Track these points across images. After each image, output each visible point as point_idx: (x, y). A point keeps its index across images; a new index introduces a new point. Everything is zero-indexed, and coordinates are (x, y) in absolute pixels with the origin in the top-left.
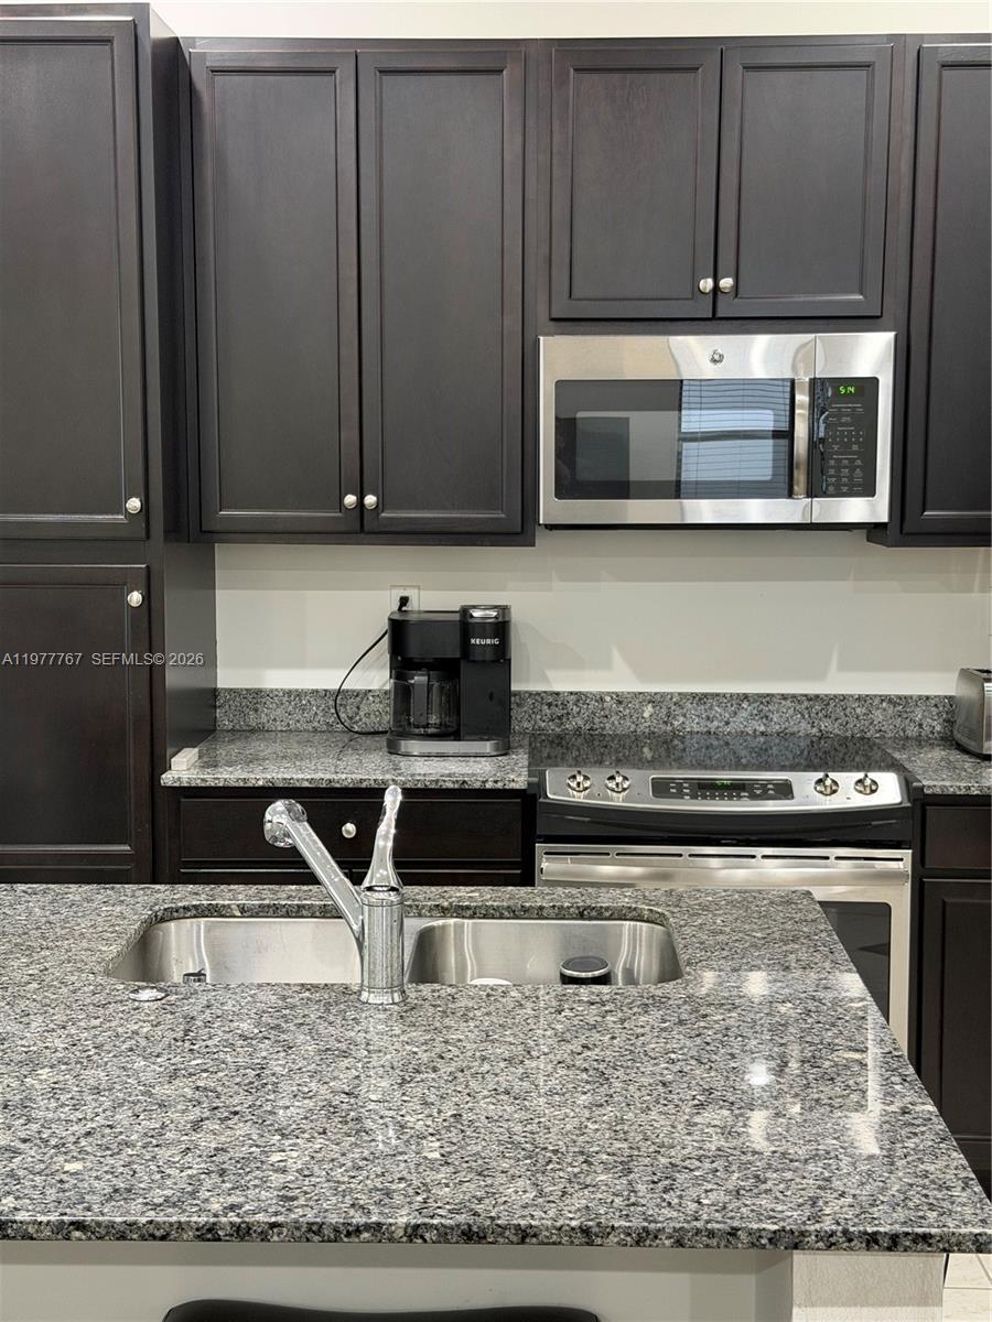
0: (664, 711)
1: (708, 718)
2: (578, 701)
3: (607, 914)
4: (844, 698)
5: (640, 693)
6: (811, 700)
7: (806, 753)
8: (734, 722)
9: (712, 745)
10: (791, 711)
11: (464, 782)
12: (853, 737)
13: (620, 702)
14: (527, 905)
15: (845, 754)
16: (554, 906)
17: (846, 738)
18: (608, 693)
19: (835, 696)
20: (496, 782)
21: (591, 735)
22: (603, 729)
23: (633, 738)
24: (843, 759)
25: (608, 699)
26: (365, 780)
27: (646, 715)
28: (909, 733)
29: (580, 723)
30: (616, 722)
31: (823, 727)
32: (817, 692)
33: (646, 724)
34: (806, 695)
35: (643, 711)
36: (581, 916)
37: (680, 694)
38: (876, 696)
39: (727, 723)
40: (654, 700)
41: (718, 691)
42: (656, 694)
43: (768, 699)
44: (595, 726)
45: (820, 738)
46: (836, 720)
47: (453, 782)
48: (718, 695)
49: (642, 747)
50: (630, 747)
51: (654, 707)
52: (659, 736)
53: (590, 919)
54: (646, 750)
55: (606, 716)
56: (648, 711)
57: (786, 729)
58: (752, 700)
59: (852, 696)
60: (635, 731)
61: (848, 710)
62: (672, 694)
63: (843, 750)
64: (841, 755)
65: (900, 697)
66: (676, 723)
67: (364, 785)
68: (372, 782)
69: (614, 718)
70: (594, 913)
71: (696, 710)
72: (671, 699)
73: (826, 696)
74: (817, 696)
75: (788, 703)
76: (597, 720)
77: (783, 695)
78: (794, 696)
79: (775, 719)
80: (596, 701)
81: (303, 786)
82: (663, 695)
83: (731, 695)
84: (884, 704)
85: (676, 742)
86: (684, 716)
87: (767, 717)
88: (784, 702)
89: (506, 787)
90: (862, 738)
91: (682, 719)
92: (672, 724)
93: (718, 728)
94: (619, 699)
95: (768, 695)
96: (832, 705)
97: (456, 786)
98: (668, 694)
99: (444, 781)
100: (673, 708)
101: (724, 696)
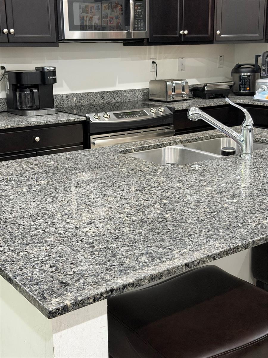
0: (79, 98)
1: (90, 100)
2: (56, 97)
3: (215, 137)
4: (121, 91)
5: (72, 94)
6: (113, 92)
7: (113, 107)
8: (96, 100)
9: (91, 107)
10: (109, 96)
11: (69, 120)
12: (123, 102)
13: (67, 97)
14: (199, 137)
15: (122, 106)
16: (205, 137)
17: (122, 102)
18: (64, 94)
19: (119, 91)
20: (78, 119)
21: (60, 107)
22: (63, 105)
23: (71, 107)
24: (122, 108)
25: (64, 96)
26: (41, 122)
27: (74, 100)
28: (135, 99)
29: (57, 104)
30: (67, 103)
31: (117, 100)
32: (115, 90)
33: (74, 103)
34: (112, 91)
35: (73, 99)
36: (210, 138)
37: (82, 93)
38: (128, 90)
39: (94, 101)
40: (76, 95)
41: (92, 92)
42: (76, 94)
43: (104, 93)
44: (61, 105)
45: (116, 103)
46: (120, 97)
47: (66, 120)
48: (92, 93)
49: (74, 110)
50: (71, 110)
51: (76, 98)
52: (78, 106)
53: (212, 139)
54: (75, 110)
55: (64, 102)
56: (75, 99)
57: (108, 101)
58: (100, 93)
59: (123, 90)
60: (72, 105)
61: (122, 94)
62: (80, 93)
63: (121, 105)
64: (121, 107)
65: (133, 90)
66: (82, 102)
67: (41, 124)
68: (43, 123)
69: (66, 102)
70: (213, 137)
71: (87, 98)
72: (80, 95)
73: (117, 91)
74: (115, 91)
75: (108, 94)
76: (61, 103)
77: (107, 91)
78: (110, 92)
79: (106, 99)
80: (61, 97)
81: (23, 126)
82: (78, 94)
83: (95, 92)
84: (130, 92)
85: (82, 107)
86: (84, 99)
87: (104, 98)
88: (107, 93)
89: (81, 120)
90: (125, 102)
91: (83, 101)
92: (81, 102)
93: (92, 102)
94: (67, 96)
95: (104, 92)
96: (118, 93)
97: (67, 121)
98: (79, 93)
99: (64, 120)
100: (81, 97)
101: (93, 93)
